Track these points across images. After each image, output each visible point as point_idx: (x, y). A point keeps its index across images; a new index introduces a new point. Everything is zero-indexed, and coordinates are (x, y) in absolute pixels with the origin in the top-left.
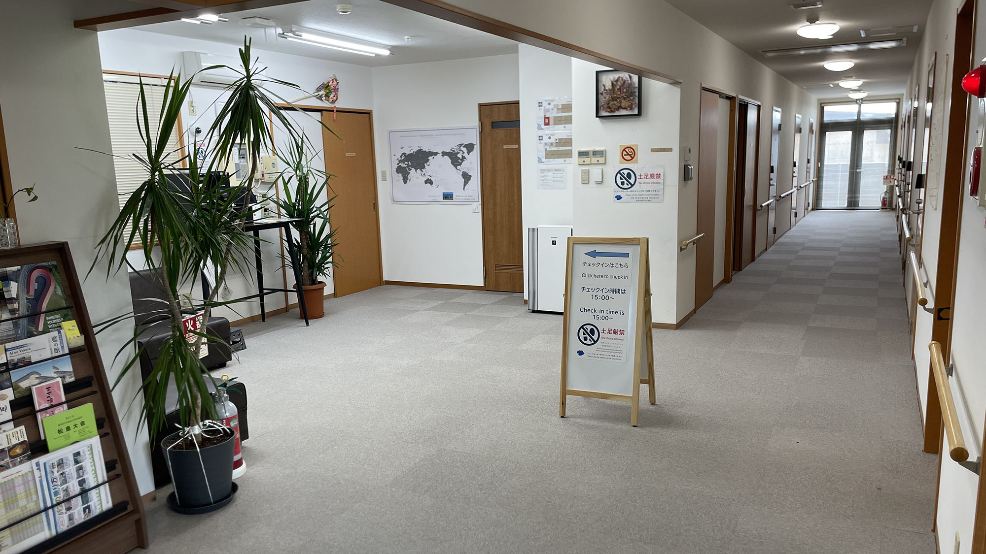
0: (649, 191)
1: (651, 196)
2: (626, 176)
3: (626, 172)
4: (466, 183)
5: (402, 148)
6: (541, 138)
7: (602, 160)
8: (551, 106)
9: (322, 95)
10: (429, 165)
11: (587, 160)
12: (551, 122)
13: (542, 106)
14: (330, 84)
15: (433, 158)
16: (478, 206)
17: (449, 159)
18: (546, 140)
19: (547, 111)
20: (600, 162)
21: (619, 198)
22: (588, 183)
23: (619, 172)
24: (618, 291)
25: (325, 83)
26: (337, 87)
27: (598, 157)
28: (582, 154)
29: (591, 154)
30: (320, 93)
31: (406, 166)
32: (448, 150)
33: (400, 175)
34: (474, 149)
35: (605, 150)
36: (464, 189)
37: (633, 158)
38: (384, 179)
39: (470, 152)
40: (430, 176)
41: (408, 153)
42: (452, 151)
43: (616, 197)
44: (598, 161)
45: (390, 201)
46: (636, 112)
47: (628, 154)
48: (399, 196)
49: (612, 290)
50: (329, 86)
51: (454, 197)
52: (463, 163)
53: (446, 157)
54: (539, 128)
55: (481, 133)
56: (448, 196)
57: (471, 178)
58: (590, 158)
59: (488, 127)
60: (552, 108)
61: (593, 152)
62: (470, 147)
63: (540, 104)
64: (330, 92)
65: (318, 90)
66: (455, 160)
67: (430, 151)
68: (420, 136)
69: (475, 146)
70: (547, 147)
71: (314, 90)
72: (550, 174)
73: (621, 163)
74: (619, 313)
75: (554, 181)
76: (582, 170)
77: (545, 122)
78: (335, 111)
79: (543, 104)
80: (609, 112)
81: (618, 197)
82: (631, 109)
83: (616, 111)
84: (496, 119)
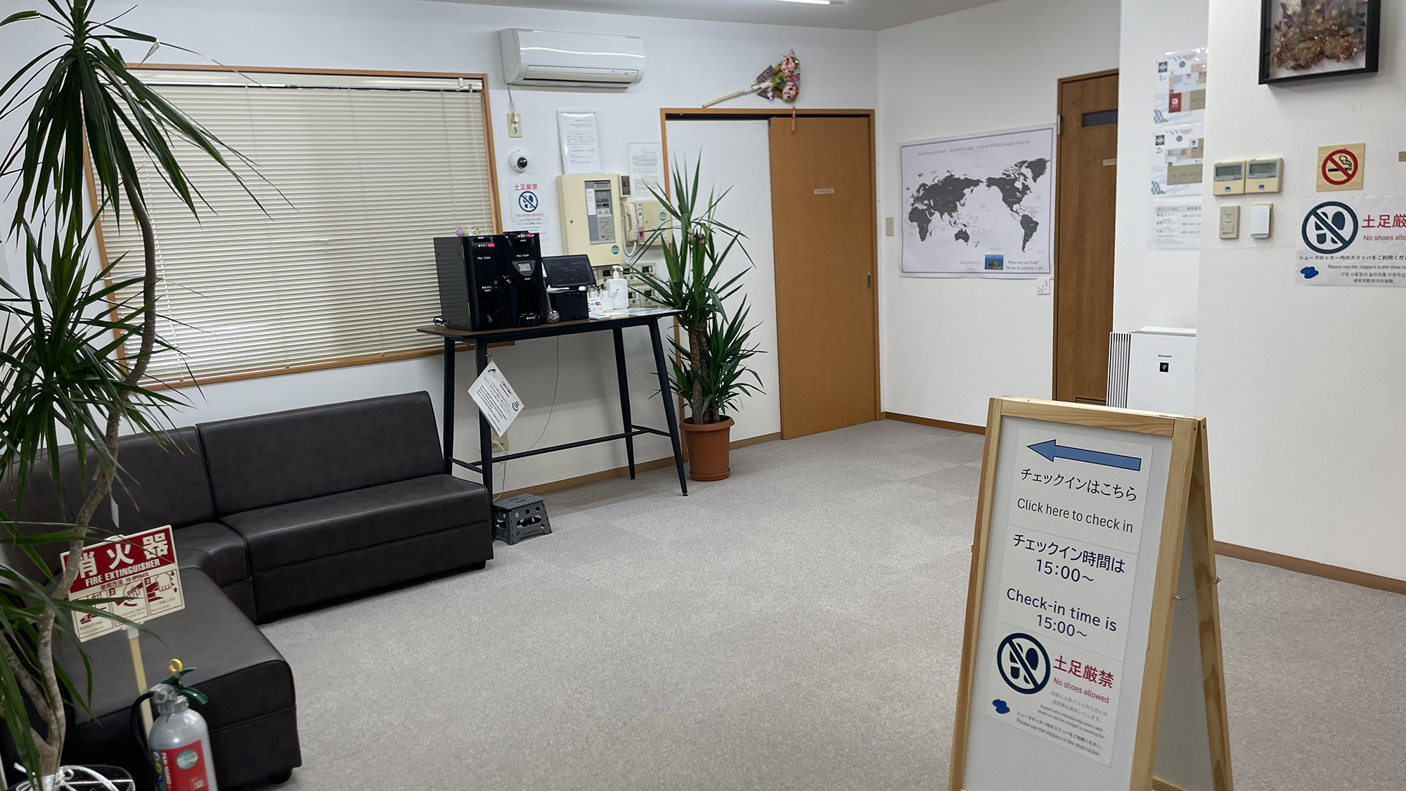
0: (1391, 257)
1: (1396, 271)
2: (1329, 221)
3: (1331, 211)
4: (1027, 238)
5: (919, 176)
6: (1160, 140)
7: (1271, 184)
8: (1187, 70)
9: (768, 88)
10: (963, 205)
11: (1236, 186)
12: (1186, 101)
13: (1166, 70)
14: (783, 67)
15: (972, 191)
16: (1047, 282)
17: (1000, 192)
18: (1171, 143)
19: (1176, 79)
20: (1266, 190)
21: (1310, 273)
22: (1237, 238)
23: (1313, 212)
24: (1104, 561)
25: (774, 67)
26: (796, 72)
27: (1260, 178)
28: (1223, 171)
29: (1245, 171)
30: (763, 85)
31: (926, 207)
32: (998, 175)
33: (915, 224)
34: (1046, 171)
35: (1282, 161)
36: (1024, 247)
37: (1350, 177)
38: (890, 233)
39: (1039, 176)
40: (965, 225)
41: (930, 183)
42: (1005, 176)
43: (1302, 272)
44: (1262, 186)
45: (899, 273)
46: (1362, 64)
47: (1339, 168)
48: (913, 263)
49: (1088, 557)
50: (780, 71)
51: (1005, 263)
52: (1024, 199)
53: (994, 188)
54: (1158, 118)
55: (1061, 137)
56: (994, 263)
57: (1038, 227)
58: (1242, 181)
59: (1075, 122)
60: (1189, 72)
61: (1251, 165)
62: (1038, 167)
63: (1163, 67)
64: (783, 82)
65: (761, 79)
66: (1011, 191)
67: (966, 179)
68: (950, 151)
69: (1048, 164)
70: (1174, 160)
71: (753, 80)
72: (1176, 217)
73: (1320, 189)
74: (1103, 623)
75: (1184, 232)
76: (1223, 209)
77: (1171, 103)
78: (794, 116)
79: (1169, 67)
80: (1294, 68)
81: (1308, 271)
82: (1350, 56)
83: (1313, 65)
84: (1091, 107)
